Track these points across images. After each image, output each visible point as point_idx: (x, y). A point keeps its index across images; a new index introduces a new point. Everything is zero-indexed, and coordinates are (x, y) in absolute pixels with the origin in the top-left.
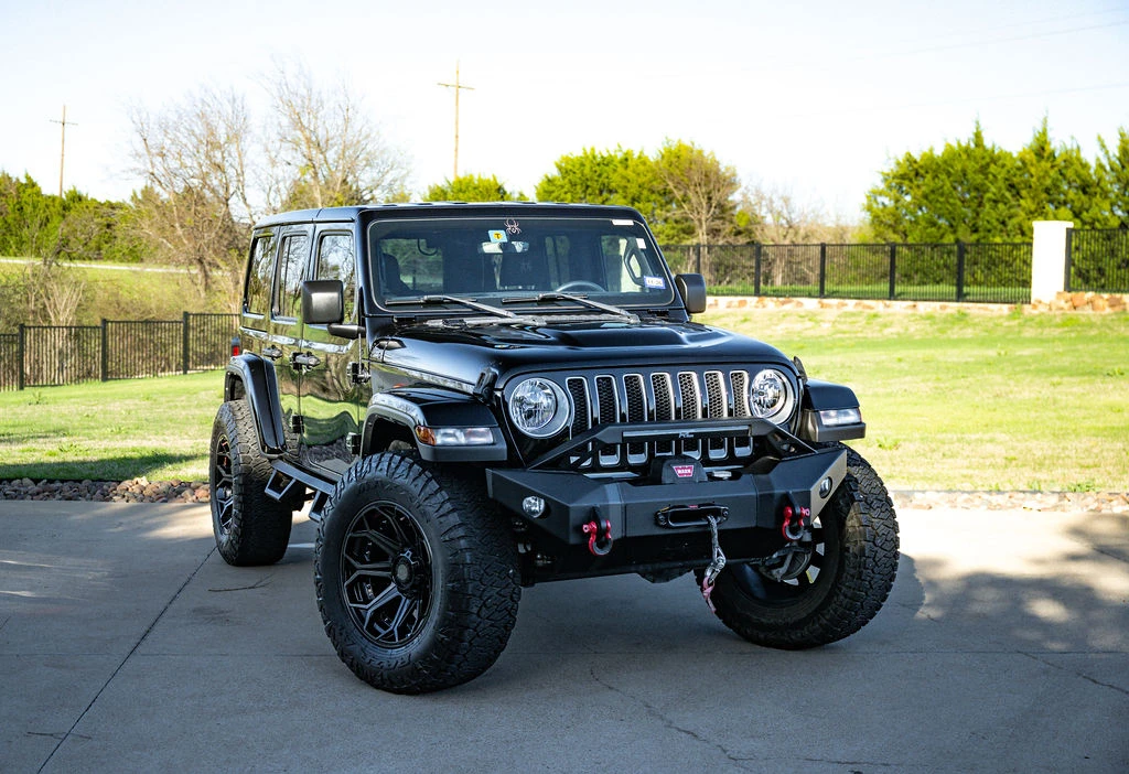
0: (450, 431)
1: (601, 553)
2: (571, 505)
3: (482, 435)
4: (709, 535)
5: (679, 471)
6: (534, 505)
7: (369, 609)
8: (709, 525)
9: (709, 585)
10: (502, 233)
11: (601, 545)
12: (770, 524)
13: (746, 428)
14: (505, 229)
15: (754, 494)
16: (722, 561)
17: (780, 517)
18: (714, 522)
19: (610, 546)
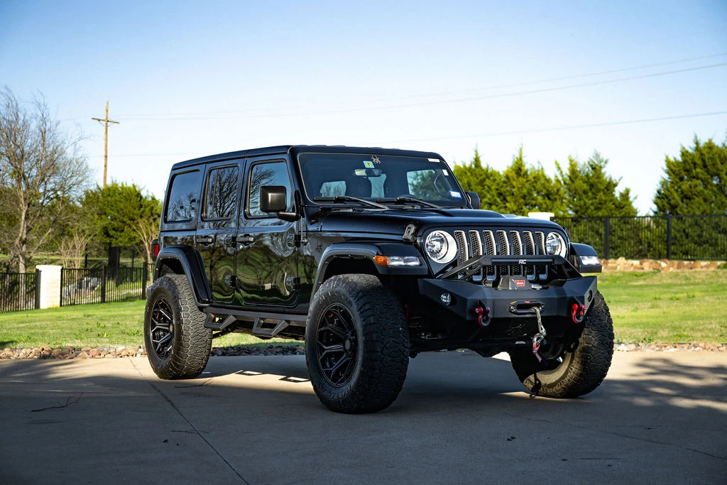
0: (396, 258)
1: (485, 325)
2: (468, 298)
3: (413, 261)
4: (536, 318)
5: (518, 283)
6: (445, 299)
7: (333, 370)
8: (535, 313)
9: (537, 346)
10: (371, 163)
11: (484, 321)
12: (564, 314)
13: (551, 260)
14: (372, 160)
15: (556, 296)
16: (543, 331)
17: (570, 310)
18: (538, 311)
19: (490, 321)
